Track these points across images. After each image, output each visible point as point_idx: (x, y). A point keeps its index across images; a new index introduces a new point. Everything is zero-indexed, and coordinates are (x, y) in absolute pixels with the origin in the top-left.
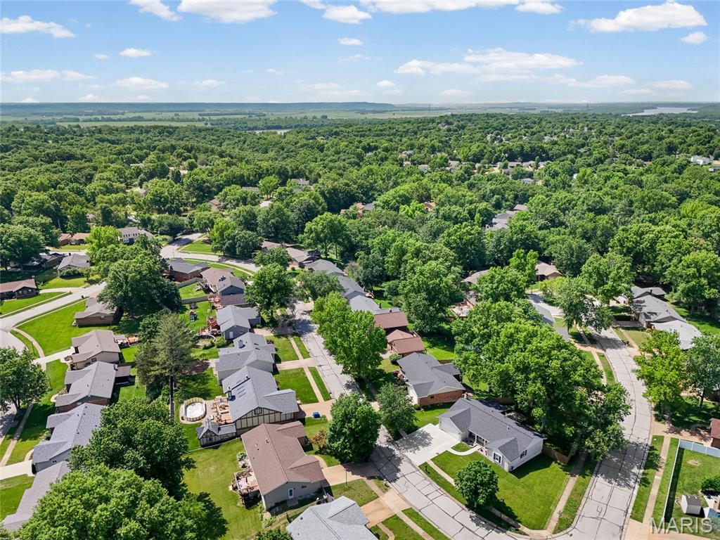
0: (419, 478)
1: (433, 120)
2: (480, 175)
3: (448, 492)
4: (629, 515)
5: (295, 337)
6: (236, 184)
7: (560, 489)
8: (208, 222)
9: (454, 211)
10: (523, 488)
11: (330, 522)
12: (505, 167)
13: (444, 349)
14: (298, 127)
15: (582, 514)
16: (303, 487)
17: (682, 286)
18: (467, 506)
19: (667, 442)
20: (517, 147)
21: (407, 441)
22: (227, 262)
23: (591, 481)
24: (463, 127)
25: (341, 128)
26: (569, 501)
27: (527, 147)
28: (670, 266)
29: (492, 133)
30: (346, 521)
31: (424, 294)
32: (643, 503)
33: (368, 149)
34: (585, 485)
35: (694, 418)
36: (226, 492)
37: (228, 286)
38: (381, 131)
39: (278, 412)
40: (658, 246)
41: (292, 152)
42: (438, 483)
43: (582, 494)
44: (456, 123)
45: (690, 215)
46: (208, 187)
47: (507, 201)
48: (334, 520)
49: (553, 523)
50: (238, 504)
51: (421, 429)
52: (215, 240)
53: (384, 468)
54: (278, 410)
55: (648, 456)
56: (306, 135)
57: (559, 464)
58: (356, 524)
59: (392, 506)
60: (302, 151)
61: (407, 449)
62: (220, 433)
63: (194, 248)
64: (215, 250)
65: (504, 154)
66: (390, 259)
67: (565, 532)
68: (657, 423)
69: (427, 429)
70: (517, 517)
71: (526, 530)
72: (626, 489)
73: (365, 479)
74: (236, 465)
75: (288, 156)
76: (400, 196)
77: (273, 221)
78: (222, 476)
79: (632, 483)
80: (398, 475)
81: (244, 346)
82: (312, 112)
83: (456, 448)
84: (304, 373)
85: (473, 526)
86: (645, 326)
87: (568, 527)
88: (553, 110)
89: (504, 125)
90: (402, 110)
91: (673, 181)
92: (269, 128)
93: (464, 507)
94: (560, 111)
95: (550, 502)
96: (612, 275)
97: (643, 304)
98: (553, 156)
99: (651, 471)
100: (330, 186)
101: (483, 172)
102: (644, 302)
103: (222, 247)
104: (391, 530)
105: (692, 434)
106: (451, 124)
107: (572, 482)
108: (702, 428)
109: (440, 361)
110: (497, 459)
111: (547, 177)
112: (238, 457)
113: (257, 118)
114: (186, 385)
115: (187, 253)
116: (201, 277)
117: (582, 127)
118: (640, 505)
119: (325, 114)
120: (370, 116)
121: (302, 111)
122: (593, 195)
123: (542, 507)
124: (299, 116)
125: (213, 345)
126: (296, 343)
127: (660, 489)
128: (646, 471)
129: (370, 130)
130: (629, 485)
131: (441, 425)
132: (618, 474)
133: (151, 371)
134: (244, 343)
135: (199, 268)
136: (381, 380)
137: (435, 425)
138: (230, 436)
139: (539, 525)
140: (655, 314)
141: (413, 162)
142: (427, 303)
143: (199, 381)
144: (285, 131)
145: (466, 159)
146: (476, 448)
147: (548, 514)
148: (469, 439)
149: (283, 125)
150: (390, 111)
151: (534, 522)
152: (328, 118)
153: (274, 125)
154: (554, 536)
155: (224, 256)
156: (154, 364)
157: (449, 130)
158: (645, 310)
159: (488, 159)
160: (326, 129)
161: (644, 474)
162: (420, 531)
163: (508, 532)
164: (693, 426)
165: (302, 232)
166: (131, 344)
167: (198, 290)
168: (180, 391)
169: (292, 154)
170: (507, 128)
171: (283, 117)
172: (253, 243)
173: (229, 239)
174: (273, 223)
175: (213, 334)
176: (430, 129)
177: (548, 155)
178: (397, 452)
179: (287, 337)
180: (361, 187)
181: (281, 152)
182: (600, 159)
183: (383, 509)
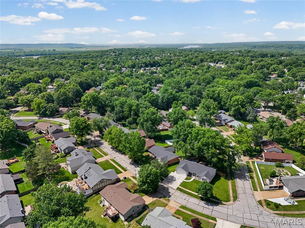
0: (178, 193)
1: (107, 51)
2: (136, 73)
3: (192, 196)
4: (253, 190)
5: (97, 148)
6: (33, 82)
7: (228, 186)
8: (27, 101)
9: (139, 88)
10: (216, 188)
11: (159, 218)
12: (145, 70)
13: (160, 143)
14: (43, 54)
15: (239, 193)
16: (138, 207)
17: (233, 109)
18: (201, 200)
19: (251, 163)
20: (148, 62)
21: (167, 180)
22: (43, 119)
23: (235, 181)
24: (121, 54)
25: (66, 55)
26: (232, 189)
27: (152, 62)
28: (227, 102)
29: (134, 56)
30: (164, 216)
31: (150, 122)
32: (254, 185)
33: (84, 64)
34: (234, 183)
35: (255, 153)
36: (101, 218)
37: (55, 129)
38: (86, 56)
39: (110, 180)
40: (221, 95)
41: (47, 66)
42: (186, 194)
43: (235, 186)
44: (117, 53)
45: (222, 84)
46: (16, 84)
47: (153, 83)
48: (160, 216)
49: (232, 198)
50: (110, 222)
51: (170, 175)
52: (35, 109)
53: (164, 193)
54: (110, 179)
55: (248, 169)
56: (50, 58)
57: (223, 177)
58: (168, 216)
59: (174, 206)
60: (52, 66)
61: (168, 183)
62: (86, 194)
63: (22, 114)
64: (36, 114)
65: (143, 64)
66: (126, 110)
67: (237, 200)
68: (244, 157)
69: (172, 174)
70: (219, 199)
71: (224, 203)
72: (247, 181)
73: (158, 199)
74: (99, 206)
75: (45, 69)
76: (112, 83)
77: (62, 98)
78: (96, 212)
79: (248, 179)
80: (170, 194)
81: (78, 155)
82: (47, 48)
83: (186, 179)
84: (109, 162)
85: (206, 206)
86: (224, 124)
87: (237, 199)
88: (153, 47)
89: (137, 53)
90: (90, 47)
91: (209, 72)
92: (27, 55)
93: (200, 200)
94: (155, 47)
95: (227, 191)
96: (212, 107)
97: (221, 117)
98: (162, 65)
99: (251, 173)
100: (79, 81)
101: (137, 72)
102: (221, 116)
103: (39, 112)
104: (179, 215)
105: (257, 159)
106: (115, 52)
107: (230, 182)
108: (259, 156)
109: (164, 147)
110: (204, 180)
111: (163, 73)
112: (99, 202)
113: (19, 51)
114: (55, 177)
115: (19, 117)
116: (34, 127)
117: (167, 53)
118: (254, 186)
119: (54, 49)
120: (77, 50)
121: (41, 47)
122: (187, 79)
123: (225, 193)
124: (42, 50)
125: (58, 157)
126: (99, 150)
127: (257, 179)
128: (250, 174)
129: (80, 56)
130: (247, 180)
131: (177, 172)
132: (242, 177)
133: (38, 173)
134: (78, 154)
135: (32, 123)
136: (144, 159)
137: (174, 172)
138: (90, 194)
139: (228, 200)
140: (227, 119)
141: (107, 69)
142: (151, 125)
143: (60, 174)
144: (38, 57)
145: (129, 67)
146: (193, 178)
147: (228, 195)
148: (190, 175)
149: (35, 54)
150: (85, 47)
151: (226, 199)
152: (56, 51)
153: (30, 54)
154: (234, 202)
155: (40, 116)
156: (38, 170)
157: (116, 55)
158: (223, 119)
159: (138, 67)
160: (59, 55)
161: (250, 175)
162: (190, 213)
163: (219, 205)
164: (256, 156)
165: (80, 102)
166: (11, 163)
167: (35, 133)
168: (53, 180)
169: (48, 67)
170: (139, 54)
171: (33, 50)
172: (56, 108)
173: (43, 108)
174: (62, 99)
175: (56, 152)
176: (107, 55)
177: (160, 64)
178: (165, 186)
179: (93, 148)
180: (92, 80)
181: (41, 67)
182: (180, 65)
183: (172, 208)
